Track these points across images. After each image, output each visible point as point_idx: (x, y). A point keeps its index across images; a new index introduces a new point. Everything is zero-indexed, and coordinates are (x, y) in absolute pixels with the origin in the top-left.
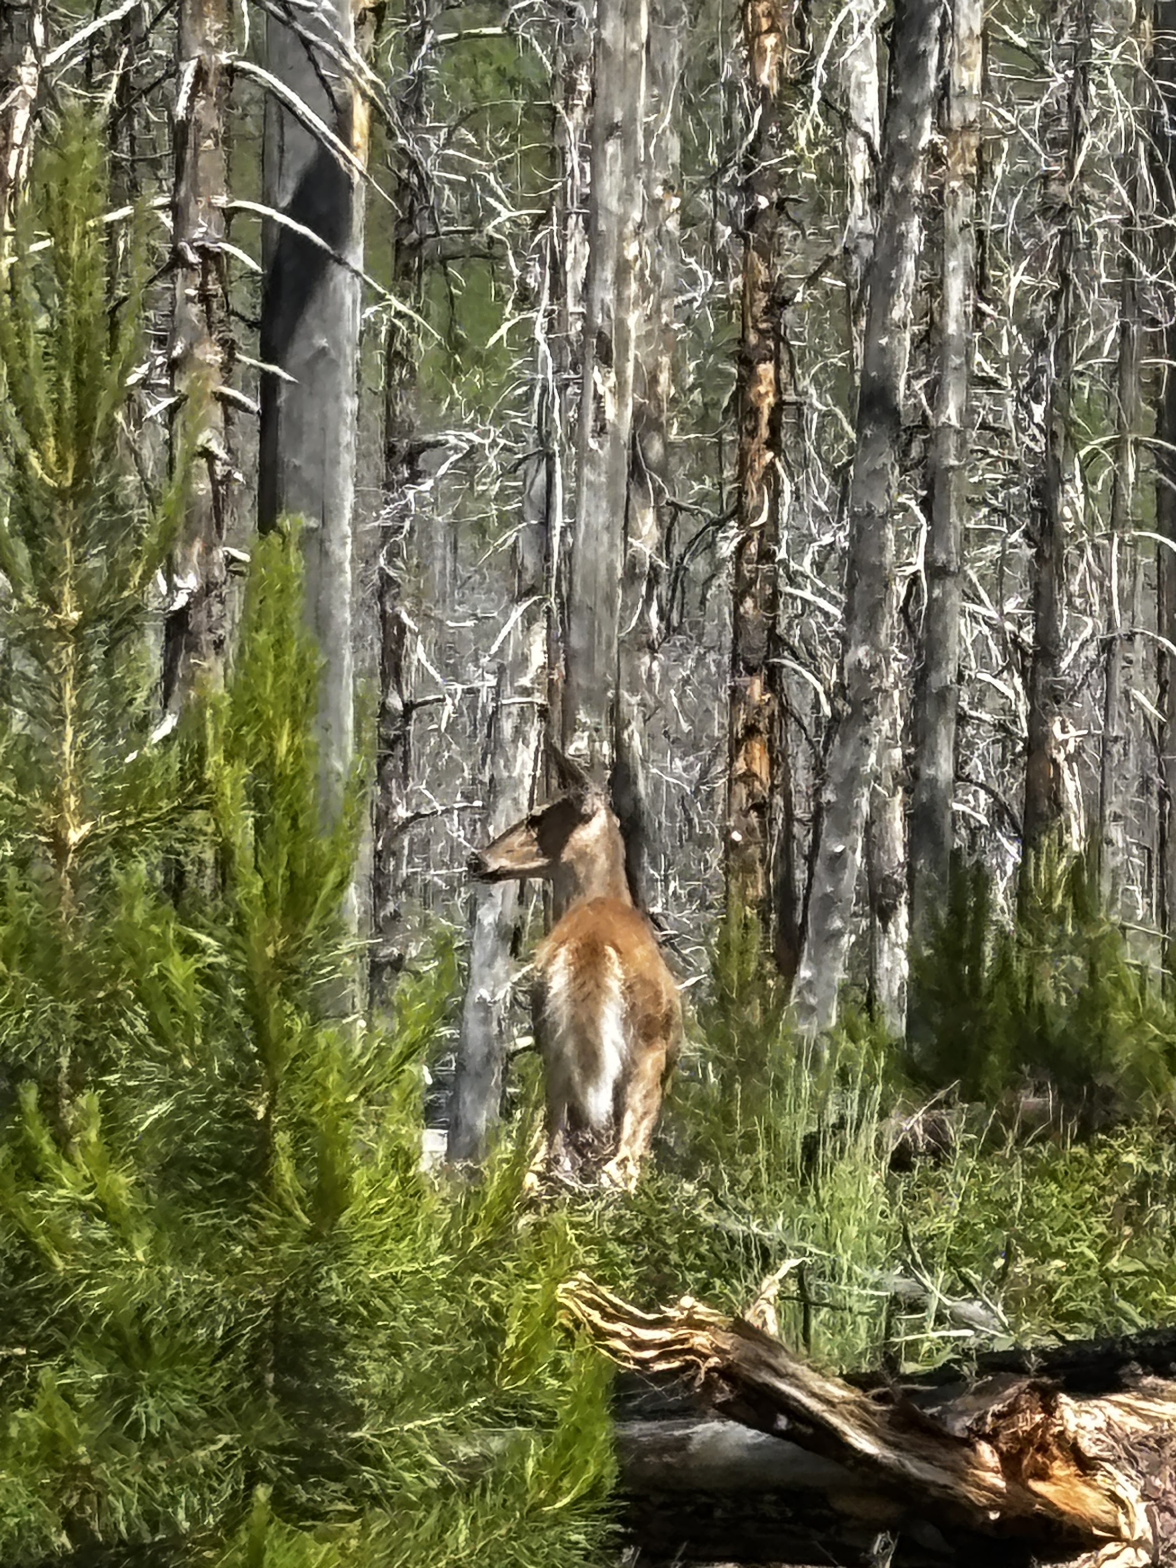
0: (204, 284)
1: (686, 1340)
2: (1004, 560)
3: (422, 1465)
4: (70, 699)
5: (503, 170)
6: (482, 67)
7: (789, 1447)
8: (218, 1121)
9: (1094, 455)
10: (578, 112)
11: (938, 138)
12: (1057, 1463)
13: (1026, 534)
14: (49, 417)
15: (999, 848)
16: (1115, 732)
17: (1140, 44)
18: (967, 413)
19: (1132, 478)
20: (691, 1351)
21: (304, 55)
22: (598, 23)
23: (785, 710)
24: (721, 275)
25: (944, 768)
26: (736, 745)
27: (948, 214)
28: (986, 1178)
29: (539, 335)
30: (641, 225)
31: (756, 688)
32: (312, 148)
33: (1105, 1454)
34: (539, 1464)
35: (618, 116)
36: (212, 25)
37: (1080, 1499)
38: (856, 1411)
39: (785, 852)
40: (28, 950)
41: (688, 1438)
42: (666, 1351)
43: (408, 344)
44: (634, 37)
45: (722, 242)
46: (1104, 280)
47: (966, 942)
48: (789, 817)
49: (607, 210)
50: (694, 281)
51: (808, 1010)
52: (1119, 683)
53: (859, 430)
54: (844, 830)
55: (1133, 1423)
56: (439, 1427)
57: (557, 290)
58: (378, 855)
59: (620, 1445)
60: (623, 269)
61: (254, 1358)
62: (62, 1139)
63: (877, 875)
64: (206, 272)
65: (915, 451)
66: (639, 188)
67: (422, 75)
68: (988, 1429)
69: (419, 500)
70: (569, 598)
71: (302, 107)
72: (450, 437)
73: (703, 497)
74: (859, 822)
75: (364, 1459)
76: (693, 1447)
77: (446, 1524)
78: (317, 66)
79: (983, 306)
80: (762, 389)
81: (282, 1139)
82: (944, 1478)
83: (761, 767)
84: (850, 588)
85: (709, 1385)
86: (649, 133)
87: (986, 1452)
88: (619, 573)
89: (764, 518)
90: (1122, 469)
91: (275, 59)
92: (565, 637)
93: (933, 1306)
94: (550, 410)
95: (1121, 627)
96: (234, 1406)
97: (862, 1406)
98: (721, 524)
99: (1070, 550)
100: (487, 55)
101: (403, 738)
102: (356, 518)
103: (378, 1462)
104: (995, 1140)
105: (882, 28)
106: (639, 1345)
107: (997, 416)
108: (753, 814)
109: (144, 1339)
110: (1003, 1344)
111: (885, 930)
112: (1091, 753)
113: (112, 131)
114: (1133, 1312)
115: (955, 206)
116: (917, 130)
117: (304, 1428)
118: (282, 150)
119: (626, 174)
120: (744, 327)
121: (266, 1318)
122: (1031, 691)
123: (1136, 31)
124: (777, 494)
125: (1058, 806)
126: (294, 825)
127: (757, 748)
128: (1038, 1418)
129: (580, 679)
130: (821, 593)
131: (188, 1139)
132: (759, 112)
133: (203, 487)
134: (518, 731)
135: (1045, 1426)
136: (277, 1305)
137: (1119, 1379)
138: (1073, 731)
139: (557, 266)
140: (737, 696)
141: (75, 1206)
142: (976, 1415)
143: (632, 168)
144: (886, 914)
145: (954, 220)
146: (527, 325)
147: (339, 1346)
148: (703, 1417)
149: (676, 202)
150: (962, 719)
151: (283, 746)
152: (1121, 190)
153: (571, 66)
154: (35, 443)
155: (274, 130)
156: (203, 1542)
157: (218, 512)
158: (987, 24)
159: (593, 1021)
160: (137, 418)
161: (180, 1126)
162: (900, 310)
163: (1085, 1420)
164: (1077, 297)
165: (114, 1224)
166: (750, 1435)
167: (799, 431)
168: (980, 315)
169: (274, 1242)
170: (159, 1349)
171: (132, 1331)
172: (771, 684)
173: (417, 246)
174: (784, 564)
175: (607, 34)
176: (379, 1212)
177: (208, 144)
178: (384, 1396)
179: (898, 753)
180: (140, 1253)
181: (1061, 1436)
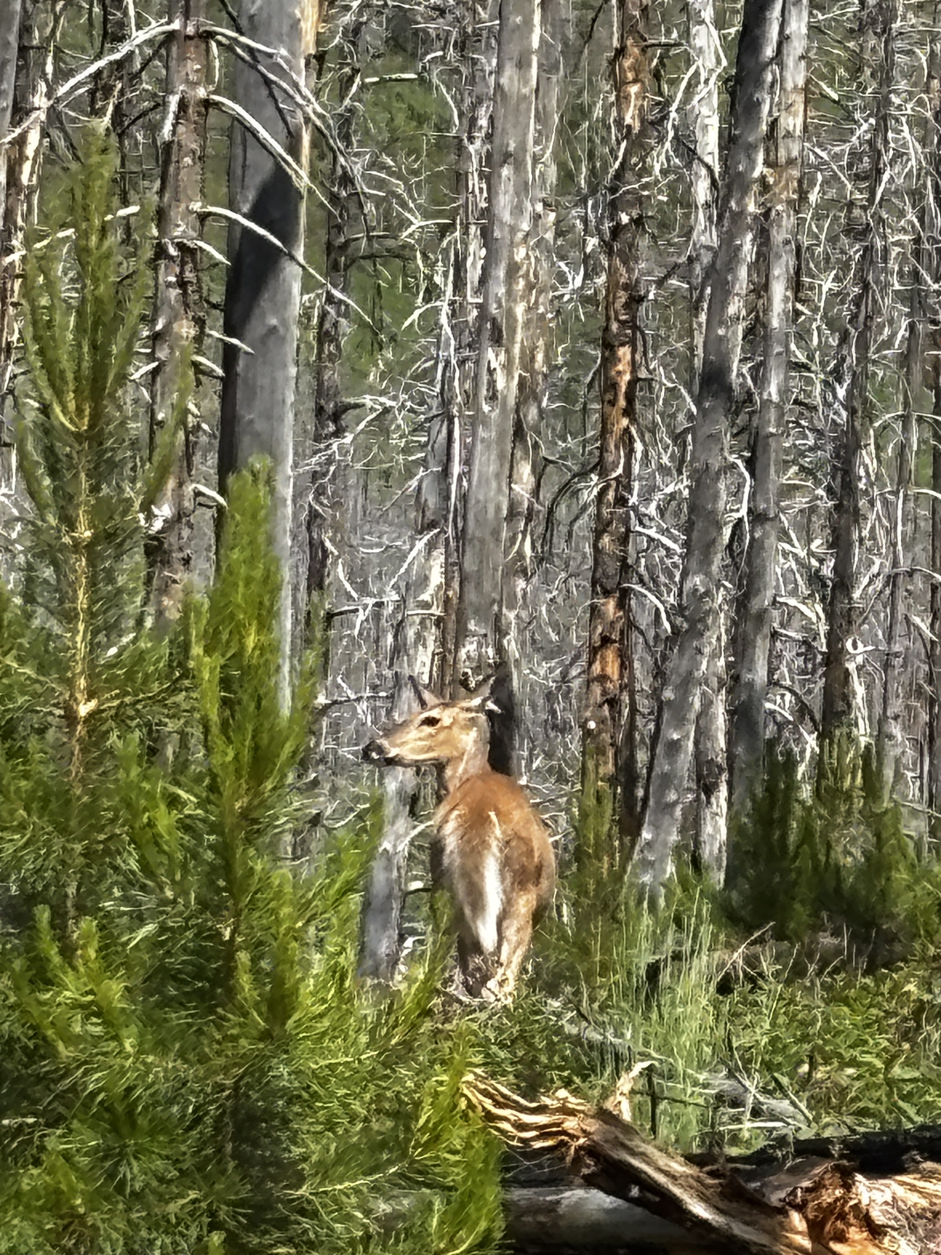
0: (182, 272)
1: (558, 1125)
2: (809, 509)
3: (349, 1218)
4: (82, 602)
6: (396, 105)
7: (639, 1211)
8: (192, 940)
9: (885, 426)
10: (478, 143)
11: (766, 171)
12: (852, 1229)
13: (828, 489)
14: (70, 376)
15: (800, 738)
16: (897, 648)
17: (930, 100)
18: (784, 392)
19: (915, 448)
20: (564, 1133)
21: (264, 92)
22: (499, 70)
23: (631, 625)
25: (760, 674)
26: (594, 651)
27: (774, 232)
28: (792, 1001)
29: (444, 320)
30: (527, 235)
31: (610, 607)
32: (268, 165)
33: (892, 1223)
34: (441, 1220)
35: (512, 147)
36: (193, 66)
38: (695, 1184)
39: (630, 740)
40: (45, 801)
41: (558, 1202)
42: (544, 1132)
43: (336, 325)
44: (527, 82)
45: (590, 249)
46: (897, 287)
47: (776, 815)
48: (634, 710)
49: (501, 222)
50: (563, 281)
51: (646, 864)
52: (901, 608)
53: (698, 402)
54: (680, 721)
55: (913, 1198)
56: (365, 1189)
57: (459, 284)
59: (506, 1206)
60: (513, 270)
61: (217, 1128)
62: (67, 952)
63: (703, 758)
64: (183, 264)
65: (743, 419)
66: (527, 205)
67: (351, 110)
68: (799, 1200)
69: (342, 447)
70: (463, 530)
71: (263, 134)
72: (367, 400)
73: (569, 454)
74: (692, 716)
75: (302, 1212)
76: (561, 1210)
78: (276, 101)
79: (799, 306)
80: (620, 367)
81: (243, 957)
82: (762, 1239)
83: (613, 670)
84: (688, 529)
85: (577, 1161)
86: (536, 160)
87: (796, 1218)
88: (505, 512)
89: (620, 471)
90: (908, 439)
91: (243, 93)
92: (460, 561)
93: (750, 1101)
94: (452, 379)
95: (904, 565)
96: (200, 1168)
97: (698, 1180)
98: (583, 475)
99: (862, 503)
100: (400, 96)
102: (297, 462)
103: (314, 1215)
104: (799, 971)
105: (723, 82)
106: (522, 1127)
107: (809, 395)
108: (606, 707)
109: (130, 1114)
110: (807, 1134)
111: (709, 802)
112: (877, 664)
114: (911, 1111)
115: (780, 226)
116: (752, 164)
117: (255, 1188)
118: (244, 166)
119: (517, 194)
120: (608, 319)
121: (228, 1098)
122: (829, 614)
123: (928, 89)
124: (630, 452)
125: (848, 706)
126: (258, 707)
127: (610, 655)
128: (838, 1193)
129: (472, 596)
130: (662, 531)
131: (168, 953)
132: (624, 145)
134: (419, 637)
135: (844, 1199)
136: (236, 1087)
137: (903, 1163)
138: (862, 647)
139: (459, 267)
140: (595, 612)
141: (76, 1005)
142: (790, 1189)
143: (523, 188)
144: (709, 790)
145: (779, 236)
146: (434, 312)
147: (286, 1122)
148: (570, 1185)
149: (552, 216)
150: (775, 635)
151: (251, 641)
152: (911, 216)
153: (474, 106)
154: (59, 394)
155: (239, 151)
157: (188, 456)
158: (808, 81)
159: (477, 869)
161: (162, 944)
162: (735, 307)
163: (878, 1196)
164: (875, 301)
165: (106, 1023)
166: (610, 1201)
167: (651, 403)
168: (797, 313)
169: (235, 1039)
170: (142, 1122)
171: (120, 1108)
172: (622, 604)
173: (344, 247)
174: (635, 508)
175: (504, 81)
176: (321, 1016)
177: (188, 160)
178: (320, 1162)
179: (721, 662)
180: (129, 1045)
181: (856, 1207)
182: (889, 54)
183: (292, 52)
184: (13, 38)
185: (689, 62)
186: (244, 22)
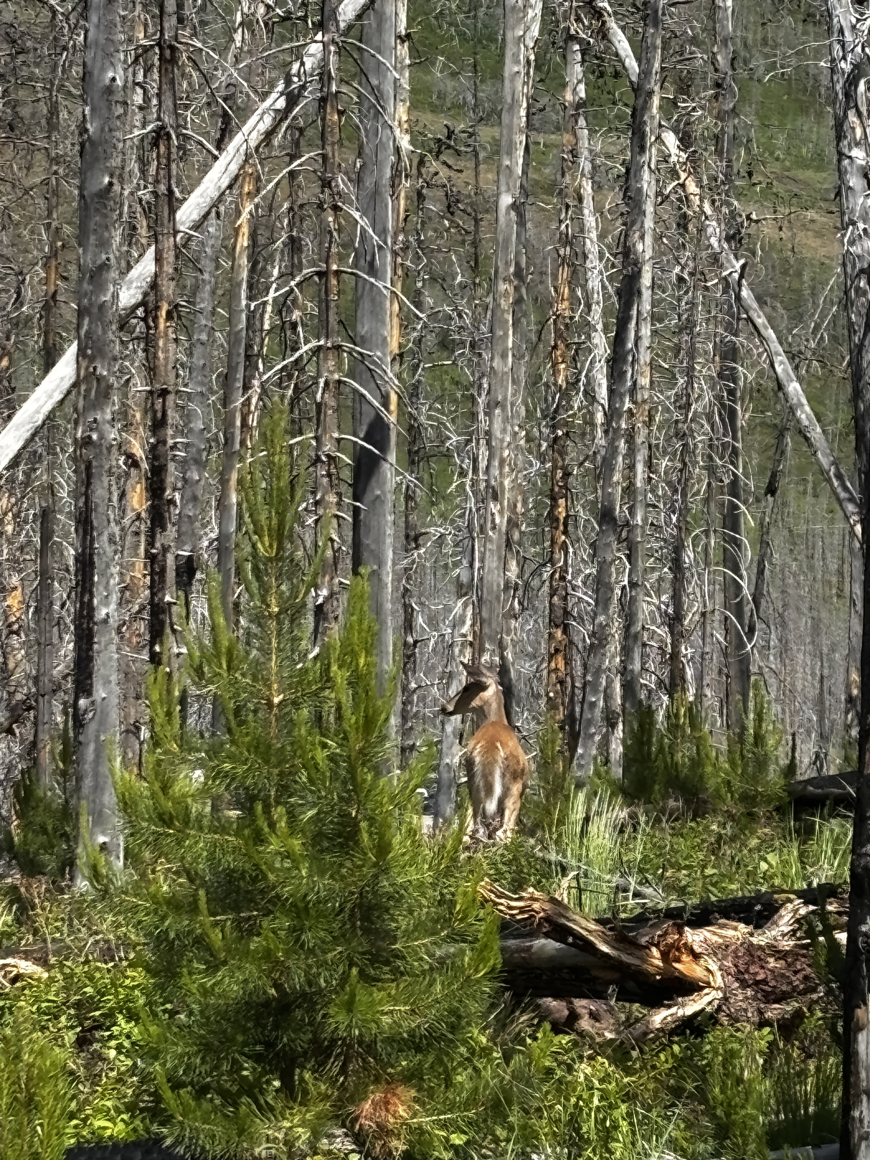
0: (329, 469)
1: (530, 906)
2: (660, 579)
3: (421, 959)
4: (274, 644)
5: (453, 421)
6: (445, 377)
7: (574, 950)
8: (336, 817)
9: (697, 536)
10: (483, 397)
11: (632, 406)
12: (684, 956)
13: (670, 569)
14: (266, 528)
15: (660, 698)
16: (707, 650)
17: (715, 367)
18: (645, 519)
19: (713, 545)
20: (532, 910)
21: (369, 375)
22: (492, 359)
23: (571, 642)
24: (543, 463)
25: (637, 666)
26: (551, 656)
27: (636, 437)
28: (654, 836)
29: (468, 488)
30: (509, 444)
31: (559, 634)
32: (373, 413)
33: (704, 952)
34: (471, 959)
35: (500, 398)
36: (331, 363)
37: (694, 970)
38: (601, 935)
39: (572, 700)
40: (257, 748)
41: (532, 946)
42: (522, 911)
43: (414, 492)
44: (506, 365)
45: (543, 448)
46: (701, 464)
47: (645, 738)
48: (573, 686)
49: (496, 437)
50: (531, 465)
51: (580, 766)
52: (708, 628)
53: (600, 526)
54: (595, 691)
55: (715, 938)
56: (428, 943)
57: (475, 470)
58: (404, 703)
59: (503, 950)
60: (502, 461)
61: (352, 915)
62: (272, 825)
63: (609, 710)
64: (329, 465)
65: (624, 534)
66: (509, 428)
67: (419, 381)
68: (655, 942)
69: (419, 555)
70: (481, 597)
71: (368, 396)
72: (432, 530)
73: (537, 554)
74: (602, 689)
75: (397, 957)
76: (533, 950)
77: (431, 985)
78: (375, 380)
79: (651, 475)
80: (560, 510)
81: (364, 825)
82: (637, 962)
83: (561, 665)
84: (597, 591)
85: (540, 924)
86: (513, 405)
87: (654, 951)
88: (502, 586)
89: (561, 563)
90: (709, 541)
91: (358, 376)
92: (480, 613)
93: (632, 888)
94: (473, 519)
95: (709, 607)
96: (343, 935)
97: (603, 932)
98: (544, 565)
99: (688, 574)
100: (446, 372)
101: (414, 654)
102: (394, 564)
103: (404, 958)
104: (658, 820)
105: (608, 361)
106: (511, 908)
107: (657, 520)
108: (558, 685)
109: (306, 908)
110: (662, 905)
111: (613, 733)
112: (698, 658)
113: (292, 405)
114: (715, 891)
115: (639, 434)
116: (623, 403)
117: (373, 945)
118: (361, 414)
119: (504, 422)
120: (553, 484)
121: (357, 898)
122: (672, 632)
123: (713, 362)
124: (567, 553)
125: (683, 679)
126: (367, 695)
127: (560, 659)
128: (676, 937)
129: (486, 630)
130: (585, 594)
131: (323, 825)
132: (558, 395)
133: (329, 553)
134: (461, 652)
135: (679, 940)
136: (361, 893)
137: (709, 920)
138: (689, 650)
139: (475, 461)
140: (551, 636)
141: (277, 853)
142: (651, 936)
143: (506, 420)
144: (613, 726)
145: (640, 439)
146: (462, 485)
147: (387, 910)
148: (538, 937)
149: (524, 433)
150: (644, 645)
151: (362, 661)
152: (707, 427)
153: (480, 378)
154: (261, 537)
155: (358, 406)
156: (330, 992)
157: (335, 563)
158: (652, 359)
160: (302, 525)
161: (320, 819)
162: (617, 477)
163: (696, 938)
164: (690, 471)
165: (293, 861)
166: (558, 945)
167: (576, 527)
168: (650, 479)
169: (360, 867)
170: (312, 912)
171: (301, 905)
172: (565, 632)
173: (417, 452)
174: (570, 582)
175: (495, 365)
176: (404, 854)
177: (330, 412)
178: (406, 931)
179: (618, 660)
180: (304, 873)
181: (685, 944)
182: (693, 344)
183: (384, 354)
184: (242, 351)
185: (590, 351)
186: (358, 340)
